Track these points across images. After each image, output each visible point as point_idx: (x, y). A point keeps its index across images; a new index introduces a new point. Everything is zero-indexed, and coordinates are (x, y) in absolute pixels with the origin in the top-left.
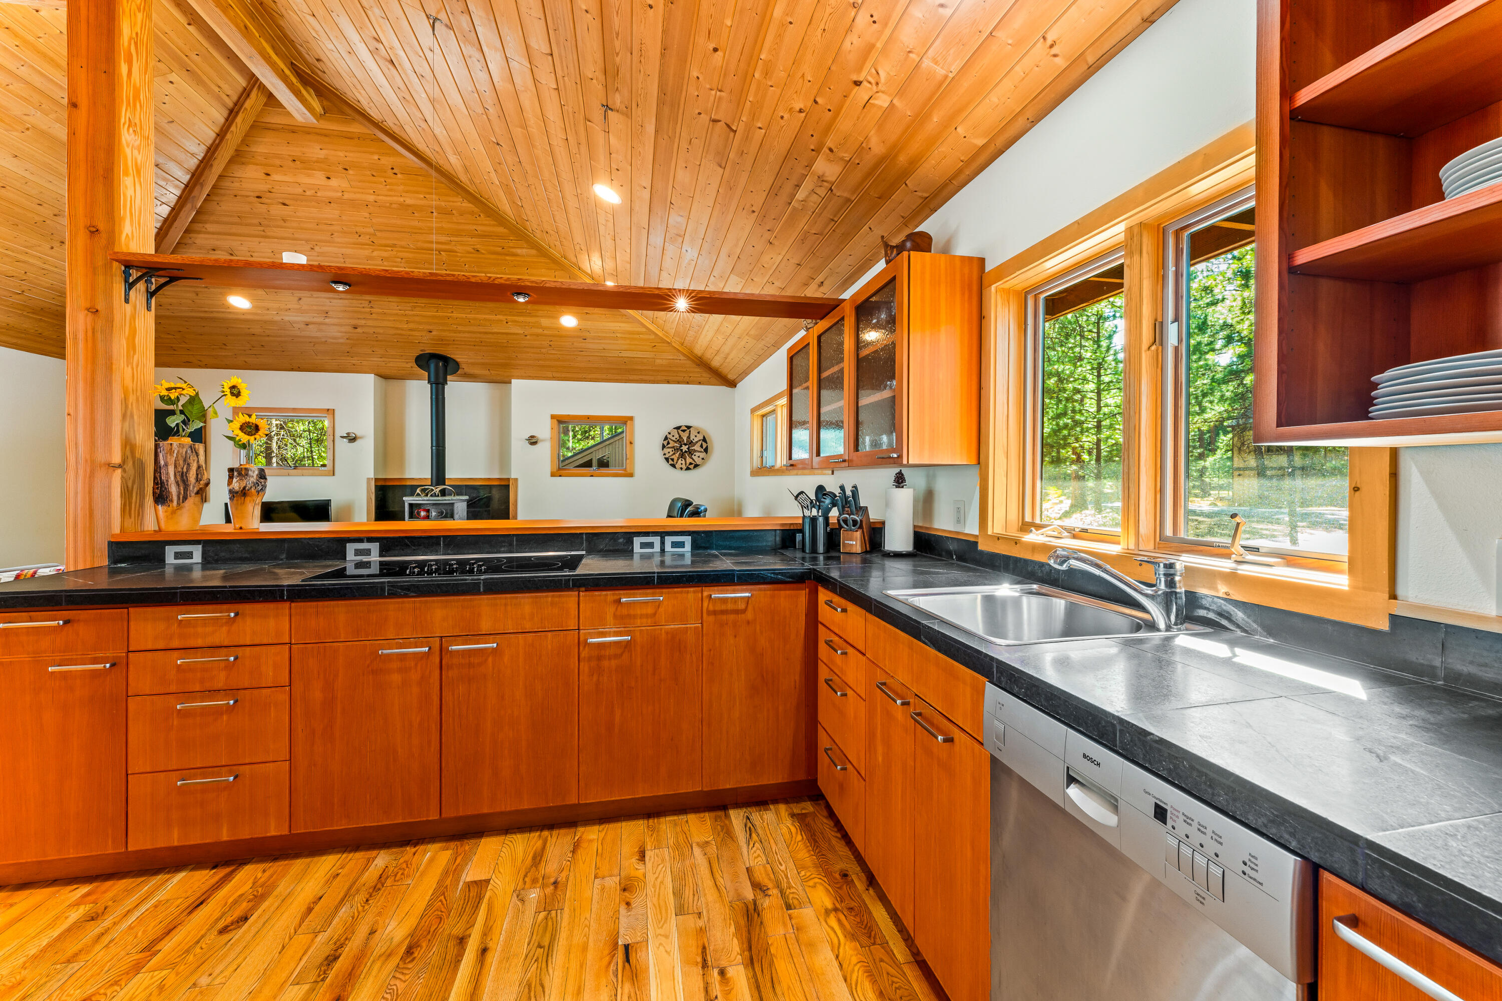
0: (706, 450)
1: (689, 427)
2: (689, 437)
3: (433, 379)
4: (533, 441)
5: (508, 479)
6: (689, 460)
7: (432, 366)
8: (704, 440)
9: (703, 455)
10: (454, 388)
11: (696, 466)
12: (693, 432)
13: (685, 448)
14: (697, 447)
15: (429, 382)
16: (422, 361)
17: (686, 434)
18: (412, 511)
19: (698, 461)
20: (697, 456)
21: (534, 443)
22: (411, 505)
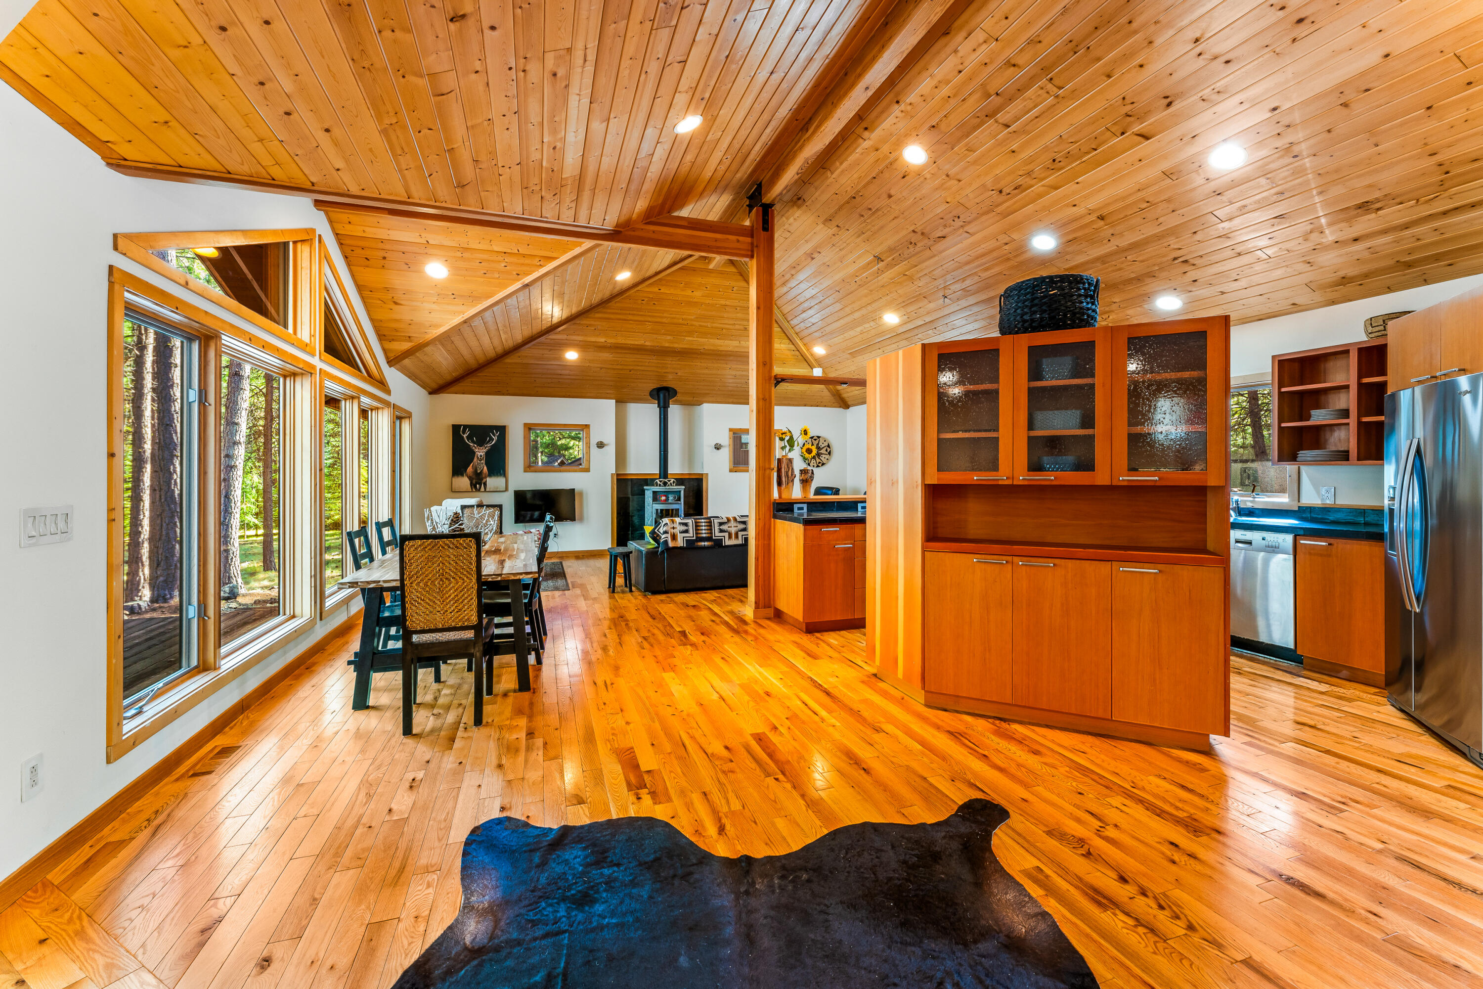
0: (829, 453)
1: (819, 437)
2: (818, 444)
3: (662, 404)
4: (718, 447)
5: (702, 474)
6: (818, 460)
7: (661, 396)
8: (829, 446)
9: (827, 457)
10: (675, 411)
11: (823, 464)
12: (821, 440)
15: (659, 406)
16: (655, 393)
17: (817, 442)
18: (656, 497)
19: (824, 461)
20: (823, 458)
21: (718, 449)
22: (654, 492)
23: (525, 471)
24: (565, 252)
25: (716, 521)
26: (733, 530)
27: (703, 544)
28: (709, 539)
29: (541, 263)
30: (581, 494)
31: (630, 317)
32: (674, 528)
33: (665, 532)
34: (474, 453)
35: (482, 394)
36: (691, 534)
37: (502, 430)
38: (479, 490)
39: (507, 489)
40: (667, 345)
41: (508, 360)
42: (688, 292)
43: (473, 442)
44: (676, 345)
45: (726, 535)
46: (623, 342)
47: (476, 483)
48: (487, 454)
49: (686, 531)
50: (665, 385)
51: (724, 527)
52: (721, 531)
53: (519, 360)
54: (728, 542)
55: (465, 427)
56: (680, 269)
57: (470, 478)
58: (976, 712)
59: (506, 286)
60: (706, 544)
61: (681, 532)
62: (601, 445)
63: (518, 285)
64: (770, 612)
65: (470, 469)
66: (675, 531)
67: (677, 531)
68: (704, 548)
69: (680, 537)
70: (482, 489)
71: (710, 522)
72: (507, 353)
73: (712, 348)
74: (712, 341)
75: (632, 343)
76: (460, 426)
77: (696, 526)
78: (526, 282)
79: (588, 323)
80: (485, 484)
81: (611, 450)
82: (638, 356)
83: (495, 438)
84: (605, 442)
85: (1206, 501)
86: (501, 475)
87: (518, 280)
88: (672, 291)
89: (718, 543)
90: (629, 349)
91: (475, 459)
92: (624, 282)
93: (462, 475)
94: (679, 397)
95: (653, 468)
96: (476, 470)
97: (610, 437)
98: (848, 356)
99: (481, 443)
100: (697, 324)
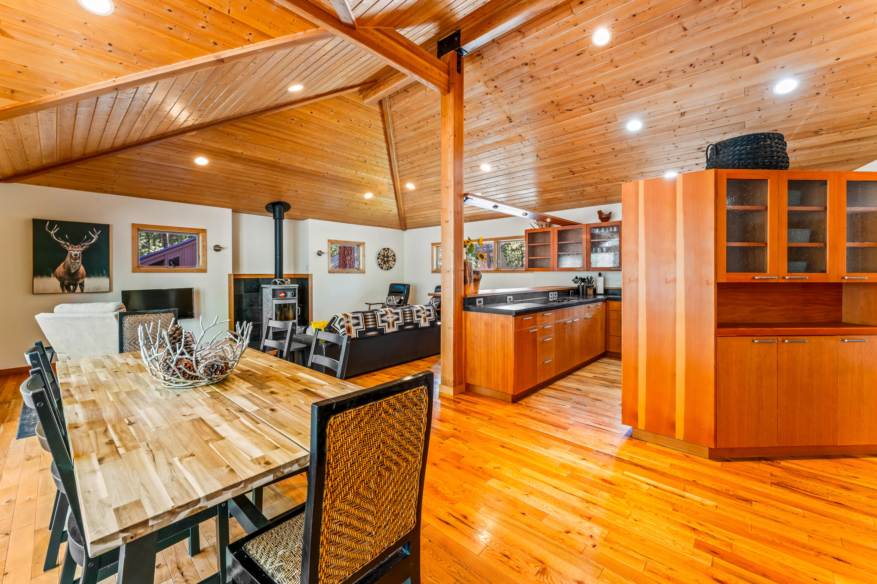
0: (395, 260)
1: (388, 249)
2: (387, 254)
3: (277, 217)
5: (308, 275)
6: (388, 265)
7: (277, 209)
8: (394, 255)
9: (393, 263)
11: (391, 268)
12: (390, 252)
13: (386, 259)
14: (390, 259)
15: (275, 217)
16: (271, 206)
17: (387, 252)
18: (275, 293)
19: (392, 265)
20: (391, 263)
21: (320, 255)
22: (274, 290)
23: (134, 271)
24: (285, 33)
25: (379, 314)
26: (390, 320)
27: (371, 333)
28: (374, 329)
29: (250, 37)
30: (198, 292)
31: (275, 134)
32: (348, 322)
33: (342, 327)
34: (67, 252)
35: (77, 189)
36: (361, 327)
37: (105, 229)
38: (74, 291)
39: (111, 290)
40: (298, 165)
41: (122, 155)
42: (335, 121)
43: (64, 239)
44: (306, 167)
45: (386, 324)
46: (259, 156)
47: (69, 284)
48: (83, 253)
49: (358, 324)
50: (283, 200)
51: (384, 318)
52: (383, 322)
53: (138, 158)
54: (388, 331)
55: (53, 223)
56: (337, 97)
57: (60, 279)
58: (745, 457)
59: (192, 55)
60: (373, 333)
61: (354, 325)
62: (218, 248)
63: (210, 57)
64: (463, 387)
65: (60, 269)
66: (350, 324)
67: (351, 324)
68: (372, 337)
69: (353, 329)
70: (78, 289)
71: (374, 315)
72: (125, 147)
73: (334, 174)
74: (336, 167)
75: (268, 158)
76: (44, 221)
77: (365, 319)
78: (222, 57)
79: (230, 131)
80: (82, 285)
81: (228, 253)
82: (268, 172)
83: (95, 237)
84: (222, 245)
85: (841, 292)
86: (103, 275)
87: (213, 51)
88: (322, 117)
89: (381, 331)
90: (263, 163)
91: (68, 259)
92: (292, 94)
93: (49, 275)
94: (290, 212)
95: (270, 270)
96: (69, 269)
97: (227, 242)
98: (433, 192)
99: (76, 241)
100: (330, 150)
